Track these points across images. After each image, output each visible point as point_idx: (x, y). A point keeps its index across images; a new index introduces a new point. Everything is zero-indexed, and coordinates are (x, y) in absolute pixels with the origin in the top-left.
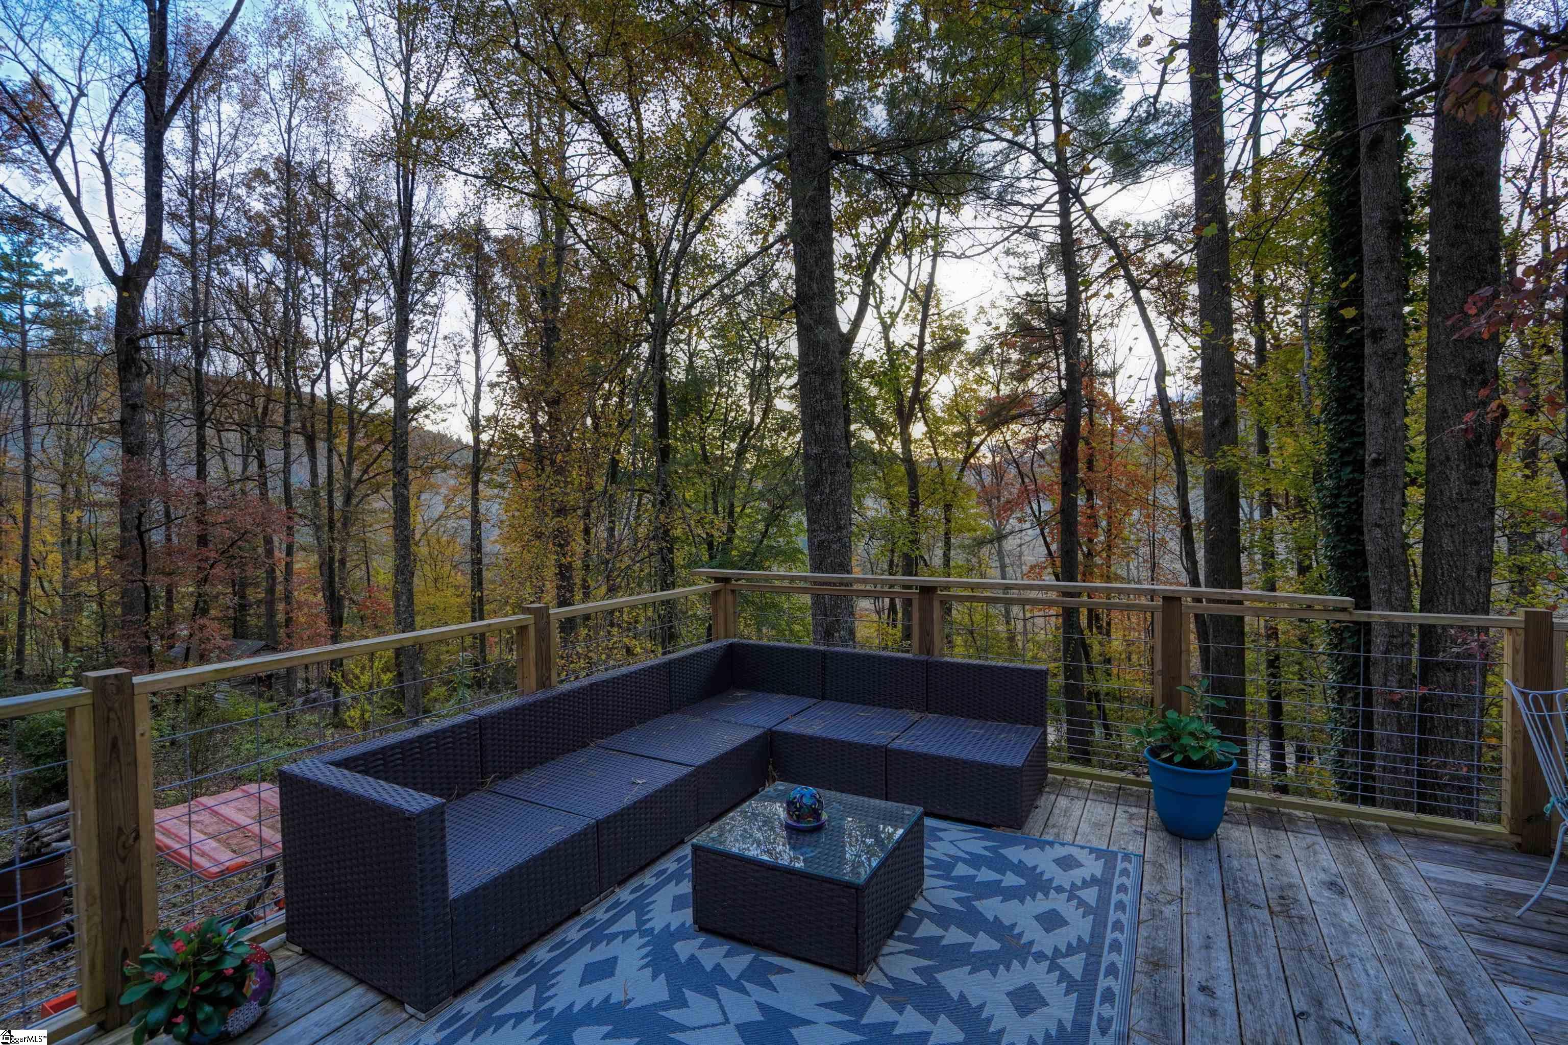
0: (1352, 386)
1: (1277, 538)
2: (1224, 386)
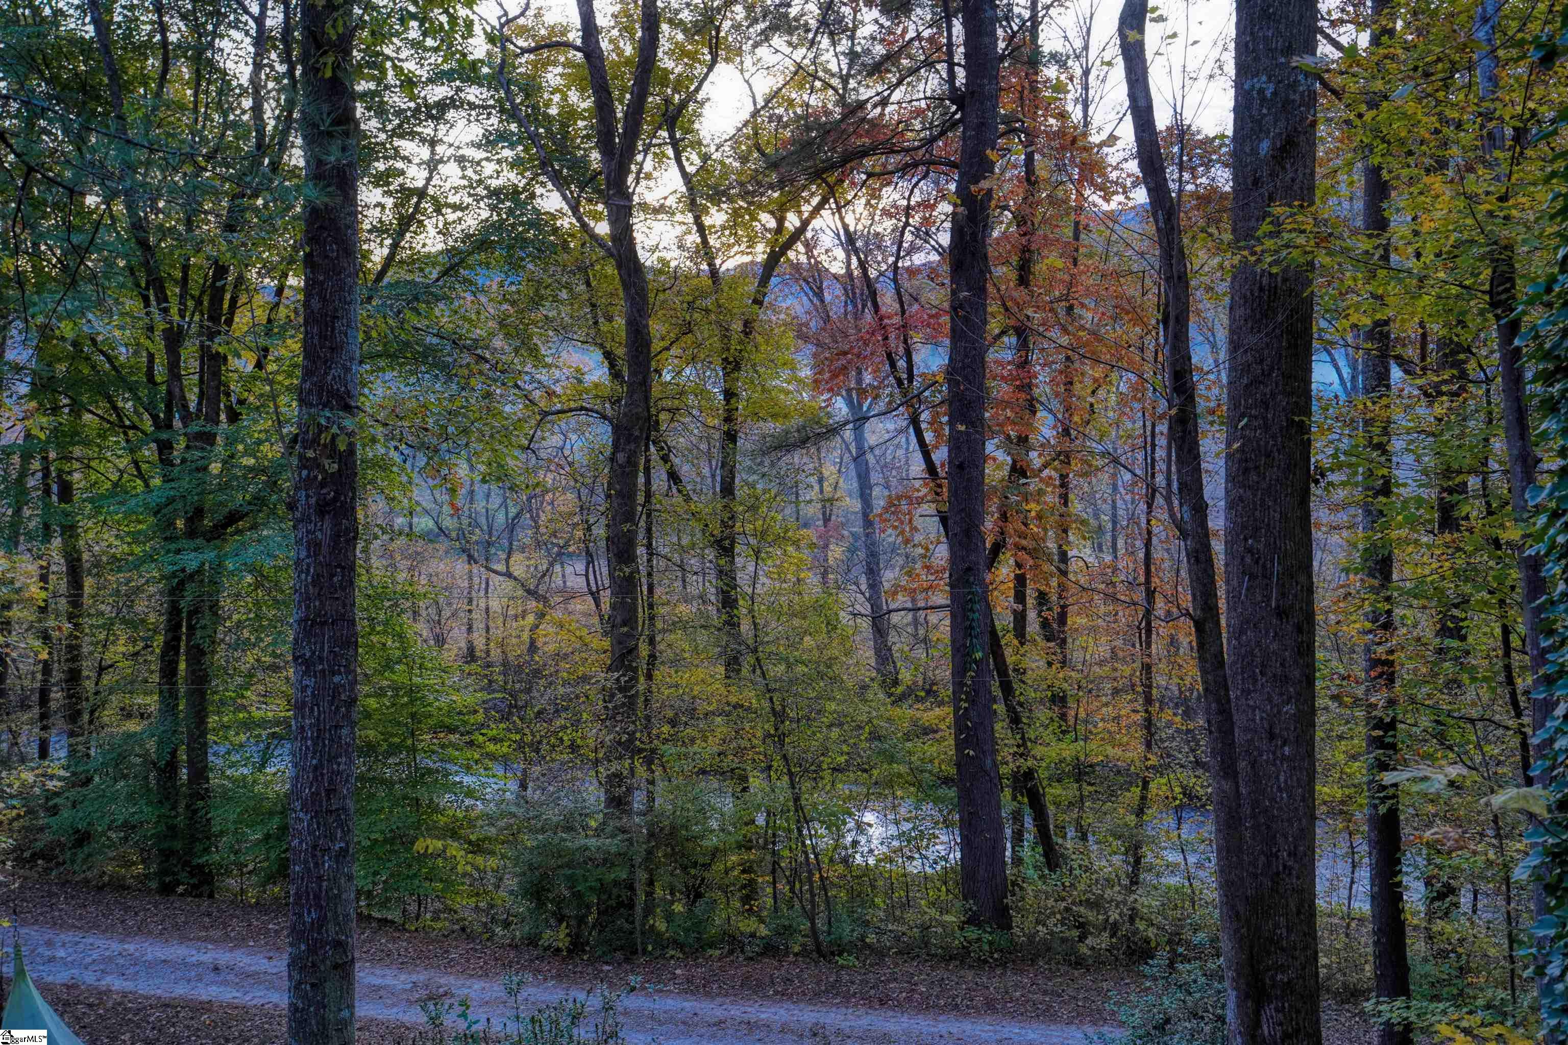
1: (1397, 445)
2: (1289, 51)
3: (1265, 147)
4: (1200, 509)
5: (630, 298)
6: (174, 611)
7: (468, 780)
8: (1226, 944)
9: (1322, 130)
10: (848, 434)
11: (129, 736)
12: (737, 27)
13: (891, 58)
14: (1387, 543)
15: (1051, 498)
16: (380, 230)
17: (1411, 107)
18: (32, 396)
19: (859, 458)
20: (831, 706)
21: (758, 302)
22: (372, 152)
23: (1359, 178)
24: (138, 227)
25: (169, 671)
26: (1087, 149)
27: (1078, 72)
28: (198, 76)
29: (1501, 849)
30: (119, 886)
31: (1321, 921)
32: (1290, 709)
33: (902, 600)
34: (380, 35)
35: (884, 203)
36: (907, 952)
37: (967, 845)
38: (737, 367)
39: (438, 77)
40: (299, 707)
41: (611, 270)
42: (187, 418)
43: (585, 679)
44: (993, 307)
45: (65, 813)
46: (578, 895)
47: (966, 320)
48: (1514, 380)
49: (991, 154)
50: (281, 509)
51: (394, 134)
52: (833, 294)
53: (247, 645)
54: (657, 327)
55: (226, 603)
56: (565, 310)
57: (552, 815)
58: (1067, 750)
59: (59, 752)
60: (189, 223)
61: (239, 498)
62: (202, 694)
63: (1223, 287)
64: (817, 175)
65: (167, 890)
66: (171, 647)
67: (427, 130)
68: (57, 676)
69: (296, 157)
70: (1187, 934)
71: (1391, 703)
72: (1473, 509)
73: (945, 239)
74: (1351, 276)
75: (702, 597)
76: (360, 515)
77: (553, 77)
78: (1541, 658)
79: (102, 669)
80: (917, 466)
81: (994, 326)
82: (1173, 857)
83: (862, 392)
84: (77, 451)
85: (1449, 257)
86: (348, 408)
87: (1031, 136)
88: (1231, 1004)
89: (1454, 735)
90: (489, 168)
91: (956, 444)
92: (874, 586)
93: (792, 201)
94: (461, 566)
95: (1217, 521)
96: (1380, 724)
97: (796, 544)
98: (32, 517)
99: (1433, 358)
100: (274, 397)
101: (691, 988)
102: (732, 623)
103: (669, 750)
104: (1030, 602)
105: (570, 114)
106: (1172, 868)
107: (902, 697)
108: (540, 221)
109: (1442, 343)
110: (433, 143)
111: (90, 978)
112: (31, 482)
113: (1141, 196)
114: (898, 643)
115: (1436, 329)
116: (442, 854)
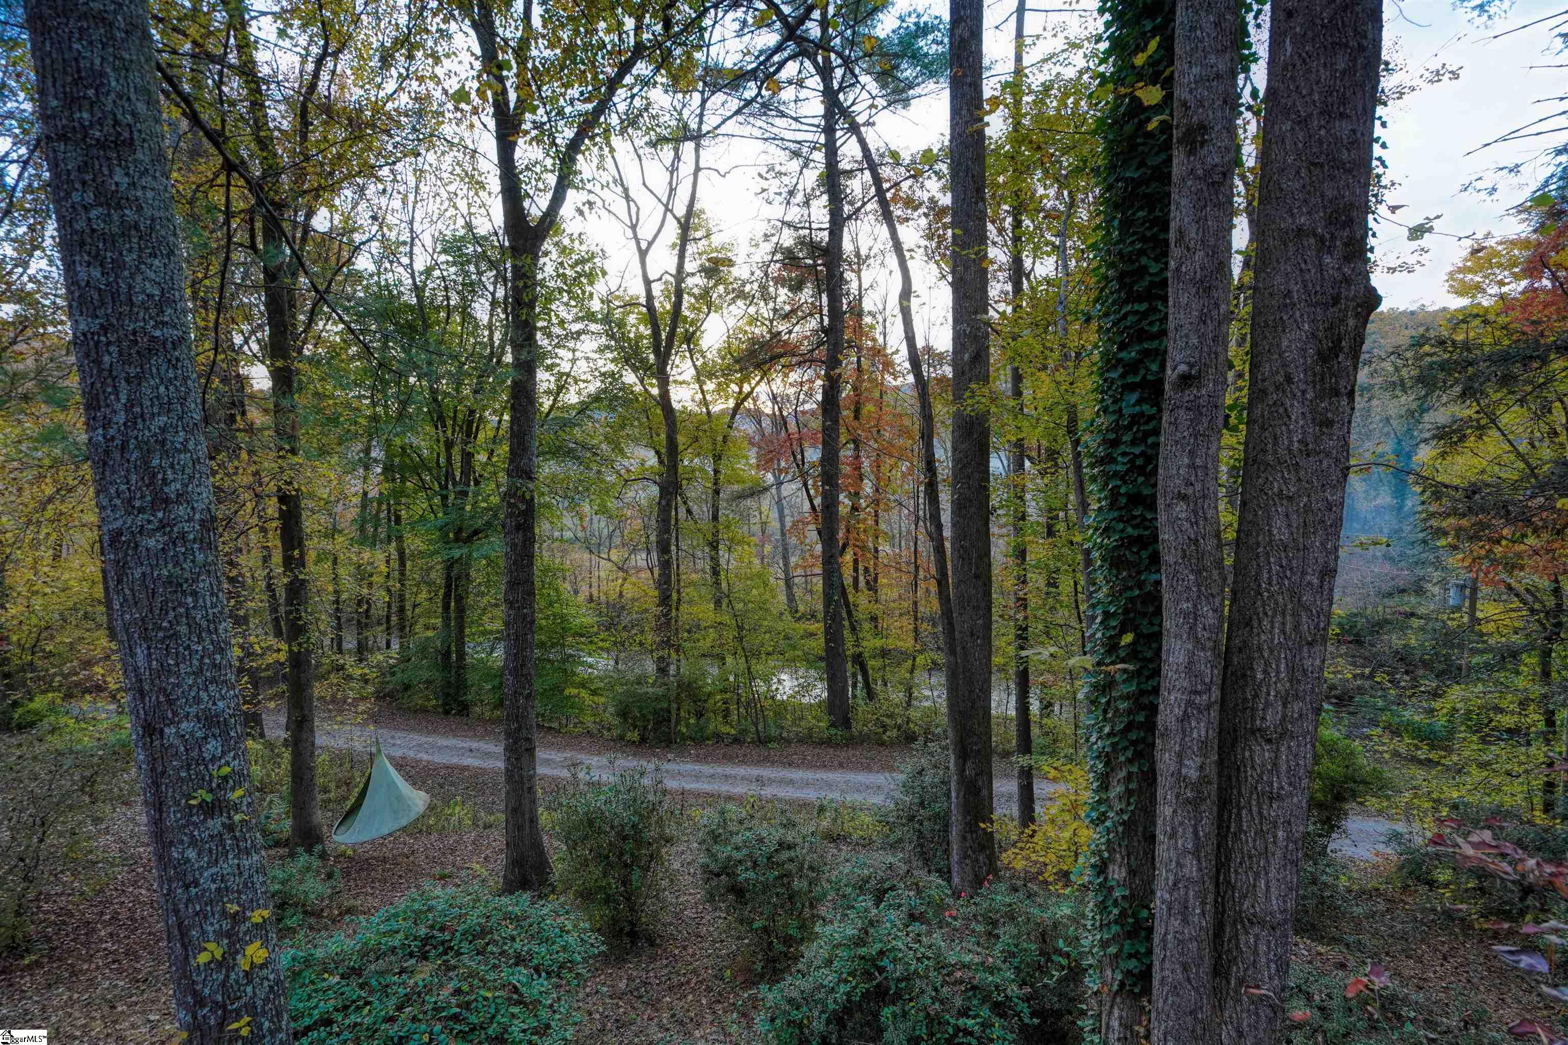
0: (1141, 252)
1: (1028, 497)
2: (976, 313)
3: (967, 356)
4: (939, 527)
5: (668, 424)
6: (448, 578)
7: (590, 660)
8: (950, 733)
9: (992, 350)
10: (774, 490)
11: (428, 638)
12: (720, 296)
13: (793, 311)
14: (1024, 543)
15: (870, 522)
16: (548, 392)
17: (1031, 341)
18: (382, 474)
19: (779, 502)
20: (765, 623)
21: (730, 427)
22: (544, 355)
23: (1009, 371)
24: (434, 392)
25: (446, 607)
26: (886, 356)
27: (881, 320)
28: (463, 320)
29: (1072, 685)
30: (424, 710)
31: (993, 721)
32: (980, 622)
33: (799, 571)
34: (549, 300)
35: (791, 380)
36: (801, 741)
37: (830, 689)
38: (720, 458)
39: (577, 319)
40: (507, 624)
41: (659, 411)
42: (455, 484)
43: (646, 611)
44: (843, 430)
45: (399, 675)
46: (643, 716)
47: (829, 436)
48: (1078, 467)
49: (840, 357)
50: (499, 528)
51: (556, 346)
52: (766, 423)
53: (483, 594)
54: (681, 439)
55: (473, 574)
56: (636, 431)
57: (630, 677)
58: (878, 643)
59: (395, 646)
60: (457, 390)
61: (479, 523)
62: (462, 618)
63: (949, 422)
64: (758, 366)
65: (447, 713)
66: (447, 595)
67: (571, 344)
68: (394, 609)
69: (508, 358)
70: (933, 729)
71: (1026, 618)
72: (1061, 527)
73: (819, 397)
74: (1007, 418)
75: (703, 571)
76: (537, 531)
77: (632, 319)
78: (1090, 596)
79: (415, 606)
80: (807, 506)
81: (843, 439)
82: (927, 693)
83: (780, 471)
84: (403, 500)
85: (1049, 410)
86: (531, 478)
87: (860, 349)
88: (952, 761)
89: (1053, 633)
90: (600, 363)
91: (825, 495)
92: (786, 564)
93: (746, 379)
94: (586, 556)
95: (947, 533)
96: (1021, 628)
97: (749, 544)
98: (382, 532)
99: (1043, 456)
100: (495, 473)
101: (698, 759)
102: (717, 583)
103: (687, 645)
104: (861, 571)
105: (640, 337)
106: (927, 698)
107: (799, 619)
108: (624, 388)
109: (1047, 450)
110: (574, 351)
111: (411, 754)
112: (382, 515)
113: (911, 379)
114: (798, 592)
115: (1044, 443)
116: (577, 696)
